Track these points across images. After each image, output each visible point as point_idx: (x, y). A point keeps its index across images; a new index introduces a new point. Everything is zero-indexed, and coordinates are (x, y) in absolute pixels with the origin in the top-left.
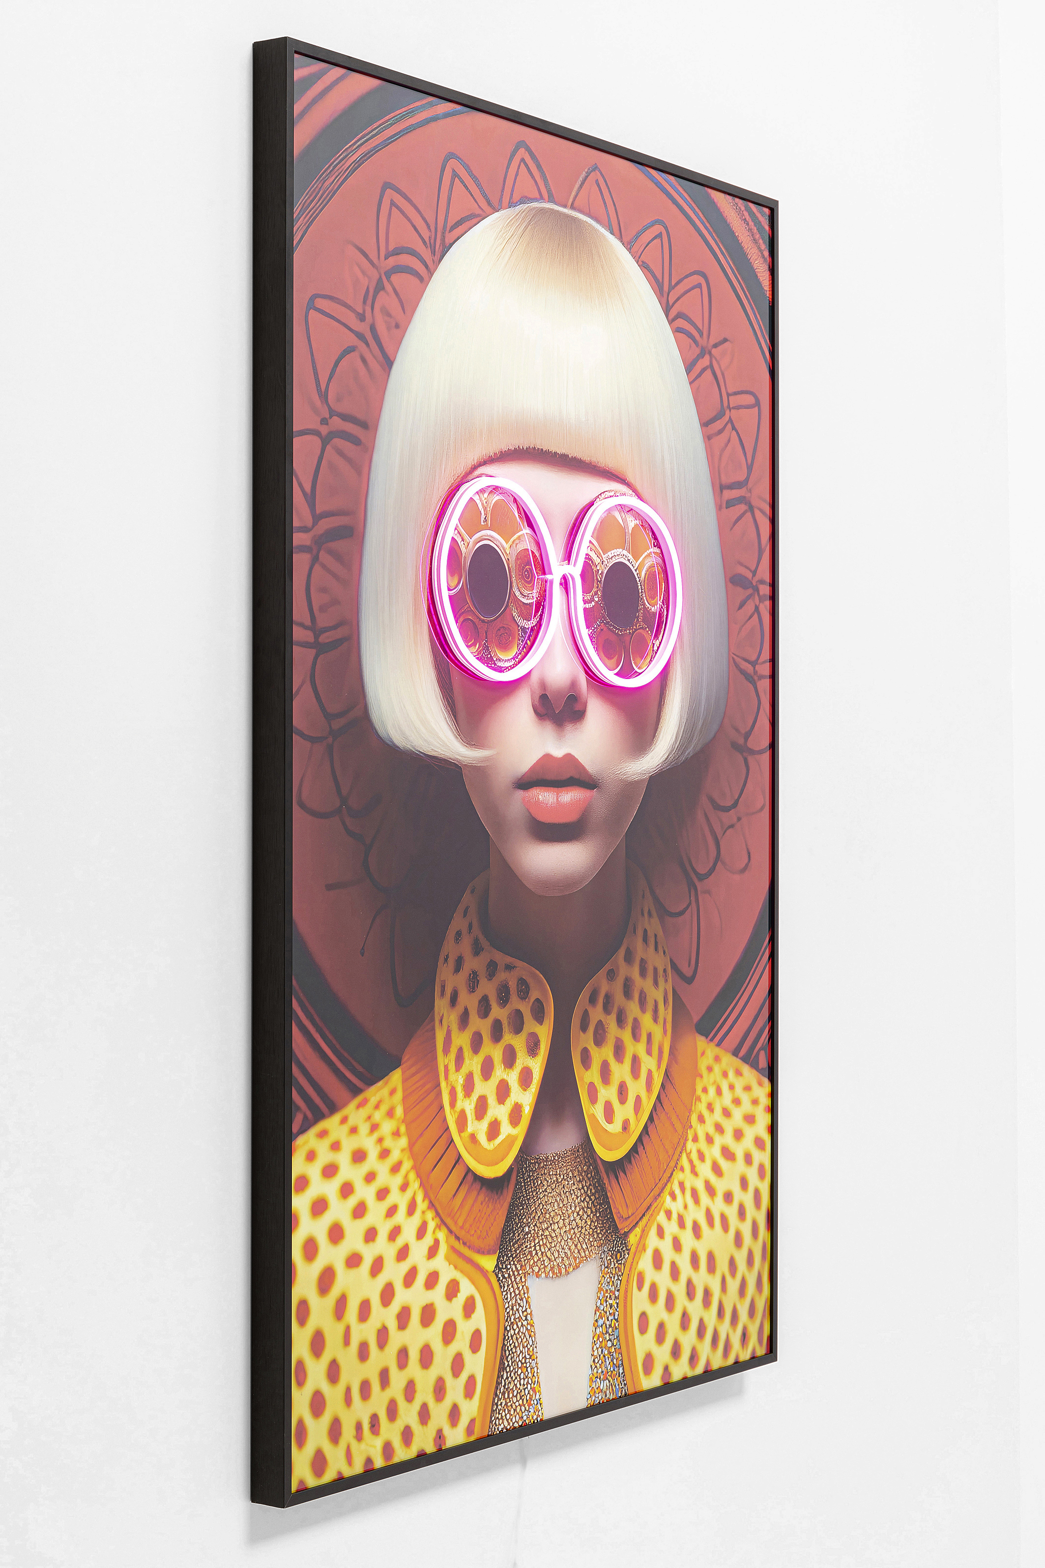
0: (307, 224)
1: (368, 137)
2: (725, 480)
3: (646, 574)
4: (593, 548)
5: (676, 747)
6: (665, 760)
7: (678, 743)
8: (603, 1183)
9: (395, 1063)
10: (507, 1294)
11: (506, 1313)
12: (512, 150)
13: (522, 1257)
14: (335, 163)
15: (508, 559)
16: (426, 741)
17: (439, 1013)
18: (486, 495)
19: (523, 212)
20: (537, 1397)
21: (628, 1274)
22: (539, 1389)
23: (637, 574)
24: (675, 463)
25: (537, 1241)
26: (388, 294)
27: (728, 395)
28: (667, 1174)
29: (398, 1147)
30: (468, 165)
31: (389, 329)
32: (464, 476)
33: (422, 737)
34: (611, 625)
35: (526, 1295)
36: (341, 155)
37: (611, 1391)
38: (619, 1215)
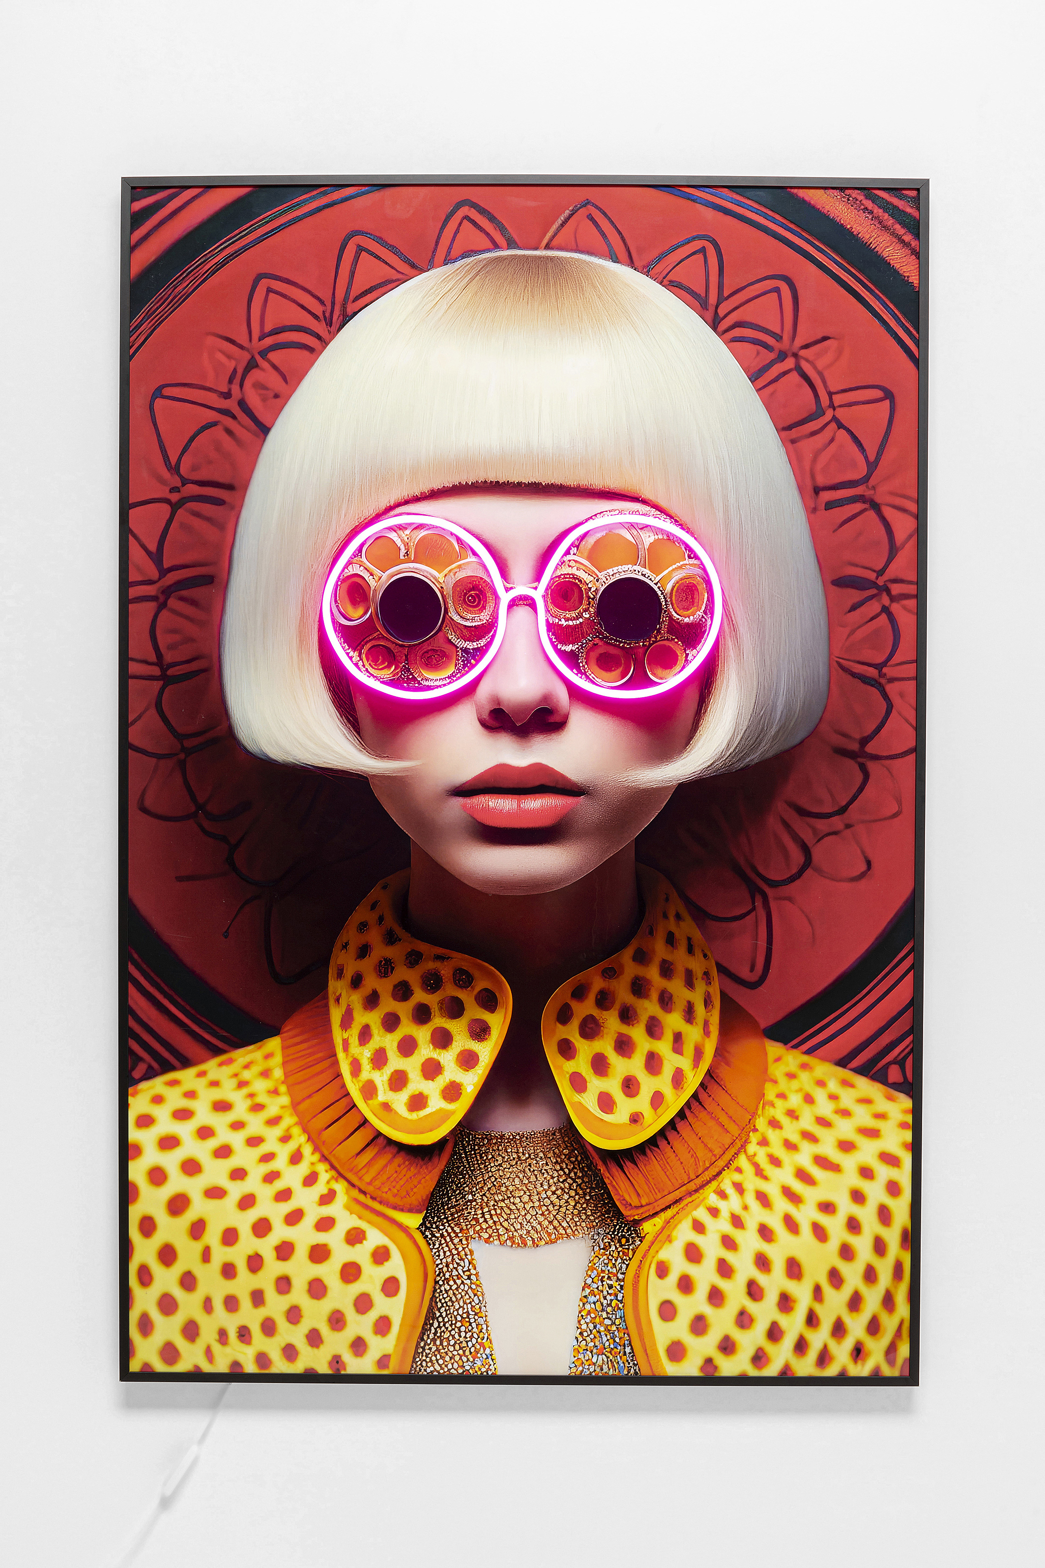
0: (152, 328)
1: (235, 239)
2: (821, 481)
3: (674, 587)
4: (582, 567)
5: (728, 754)
6: (709, 766)
7: (731, 750)
8: (596, 1169)
9: (273, 1031)
10: (439, 1251)
11: (437, 1268)
12: (449, 211)
13: (462, 1221)
14: (189, 270)
15: (442, 587)
16: (316, 755)
17: (334, 993)
18: (407, 532)
19: (468, 265)
20: (488, 1351)
21: (641, 1261)
22: (491, 1345)
23: (659, 588)
24: (729, 472)
25: (486, 1210)
26: (263, 370)
27: (830, 394)
28: (713, 1171)
29: (277, 1105)
30: (381, 238)
31: (264, 399)
32: (373, 517)
33: (310, 751)
34: (612, 639)
35: (469, 1257)
36: (198, 260)
37: (610, 1366)
38: (624, 1202)
